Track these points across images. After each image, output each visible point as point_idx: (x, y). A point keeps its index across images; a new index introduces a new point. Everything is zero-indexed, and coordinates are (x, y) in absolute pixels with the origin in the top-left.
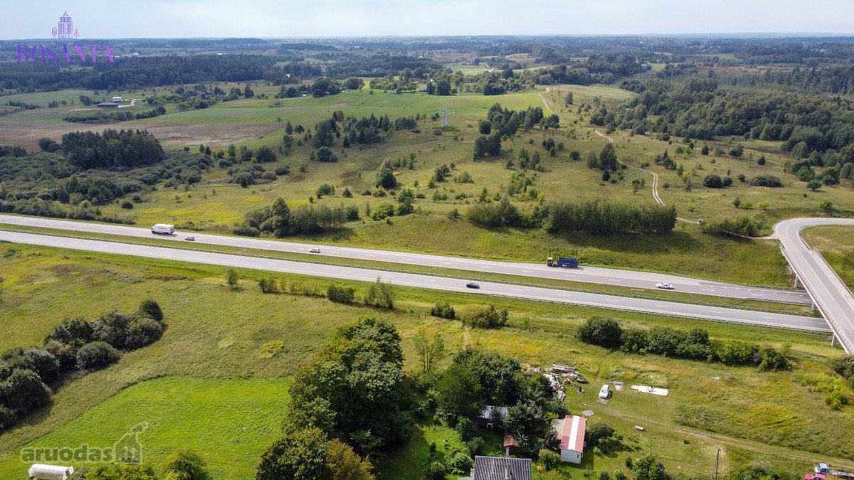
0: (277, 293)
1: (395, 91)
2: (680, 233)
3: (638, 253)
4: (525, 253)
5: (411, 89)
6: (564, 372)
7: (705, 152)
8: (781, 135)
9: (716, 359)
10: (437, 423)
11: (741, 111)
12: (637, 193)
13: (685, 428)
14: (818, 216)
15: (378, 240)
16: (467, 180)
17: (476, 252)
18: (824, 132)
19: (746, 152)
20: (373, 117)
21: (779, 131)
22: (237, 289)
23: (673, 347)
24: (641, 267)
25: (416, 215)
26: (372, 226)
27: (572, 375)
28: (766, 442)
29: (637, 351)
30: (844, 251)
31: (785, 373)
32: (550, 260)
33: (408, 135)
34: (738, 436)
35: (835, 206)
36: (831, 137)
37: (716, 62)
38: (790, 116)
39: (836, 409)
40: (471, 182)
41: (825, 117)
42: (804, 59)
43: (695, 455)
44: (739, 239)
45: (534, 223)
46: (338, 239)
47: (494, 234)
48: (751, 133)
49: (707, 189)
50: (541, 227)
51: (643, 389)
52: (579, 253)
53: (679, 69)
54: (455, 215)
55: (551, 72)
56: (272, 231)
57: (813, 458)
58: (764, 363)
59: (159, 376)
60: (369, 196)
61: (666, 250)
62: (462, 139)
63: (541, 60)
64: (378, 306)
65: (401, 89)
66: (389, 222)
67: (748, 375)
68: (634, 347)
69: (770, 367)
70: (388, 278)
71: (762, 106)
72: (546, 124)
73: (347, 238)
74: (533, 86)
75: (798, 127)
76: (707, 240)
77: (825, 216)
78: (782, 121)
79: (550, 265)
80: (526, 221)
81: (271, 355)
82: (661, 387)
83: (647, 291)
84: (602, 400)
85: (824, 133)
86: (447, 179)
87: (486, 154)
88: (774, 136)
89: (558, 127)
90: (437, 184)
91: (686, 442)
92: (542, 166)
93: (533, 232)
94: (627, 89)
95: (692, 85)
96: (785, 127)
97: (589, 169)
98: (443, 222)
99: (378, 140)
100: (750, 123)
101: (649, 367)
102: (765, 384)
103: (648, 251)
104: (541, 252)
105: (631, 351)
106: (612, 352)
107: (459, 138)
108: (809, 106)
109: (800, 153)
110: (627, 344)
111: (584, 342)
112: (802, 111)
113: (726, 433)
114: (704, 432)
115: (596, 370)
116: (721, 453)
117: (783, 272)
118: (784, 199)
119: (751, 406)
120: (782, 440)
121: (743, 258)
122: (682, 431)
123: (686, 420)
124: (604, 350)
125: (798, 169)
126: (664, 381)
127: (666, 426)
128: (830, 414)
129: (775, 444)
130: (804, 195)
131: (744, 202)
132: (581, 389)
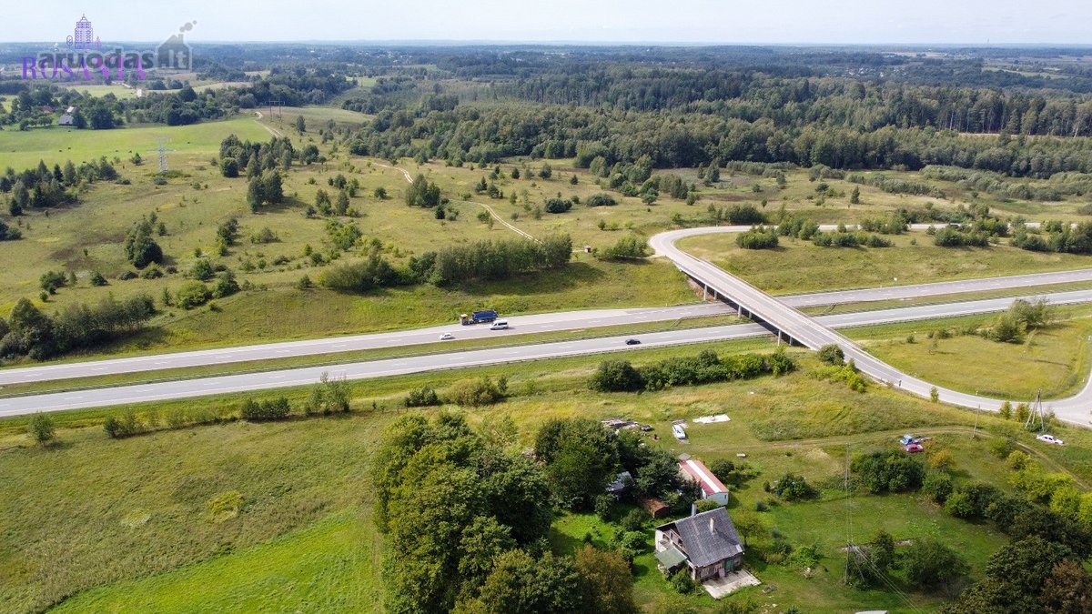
0: (144, 433)
1: (17, 126)
2: (577, 264)
3: (547, 292)
4: (423, 316)
5: (44, 122)
6: (624, 425)
7: (516, 175)
8: (566, 152)
9: (738, 377)
10: (559, 515)
11: (518, 128)
12: (493, 228)
13: (775, 443)
14: (674, 229)
15: (212, 335)
16: (268, 238)
17: (360, 326)
18: (607, 144)
19: (554, 173)
20: (43, 167)
21: (563, 148)
22: (58, 445)
23: (694, 375)
24: (558, 308)
25: (250, 293)
26: (190, 318)
27: (633, 426)
28: (845, 434)
29: (662, 387)
30: (727, 258)
31: (795, 373)
32: (464, 318)
33: (115, 188)
34: (822, 436)
35: (682, 218)
36: (614, 150)
37: (425, 74)
38: (569, 131)
39: (863, 391)
40: (277, 240)
41: (603, 129)
42: (515, 70)
43: (806, 464)
44: (634, 261)
45: (415, 277)
46: (146, 345)
47: (372, 299)
48: (534, 150)
49: (555, 216)
50: (425, 281)
51: (705, 420)
52: (486, 304)
53: (394, 83)
54: (306, 284)
55: (250, 91)
56: (25, 352)
57: (893, 435)
58: (776, 369)
59: (65, 598)
60: (135, 279)
61: (573, 285)
62: (206, 187)
63: (206, 76)
64: (327, 413)
65: (27, 123)
66: (213, 308)
67: (767, 381)
68: (659, 383)
69: (782, 372)
70: (337, 373)
71: (538, 121)
72: (308, 158)
73: (159, 342)
74: (237, 111)
75: (580, 142)
76: (605, 267)
78: (563, 137)
79: (465, 323)
80: (407, 276)
81: (233, 514)
82: (718, 414)
83: (588, 330)
84: (683, 441)
85: (608, 147)
86: (237, 240)
87: (264, 203)
88: (559, 153)
89: (324, 160)
90: (230, 249)
91: (789, 455)
92: (355, 210)
93: (419, 289)
94: (352, 109)
95: (431, 102)
96: (568, 143)
97: (408, 207)
98: (293, 296)
99: (71, 201)
100: (531, 141)
101: (692, 399)
102: (794, 387)
103: (555, 289)
104: (440, 311)
105: (657, 389)
106: (640, 393)
107: (202, 185)
108: (580, 119)
109: (602, 169)
110: (650, 382)
111: (605, 391)
112: (576, 125)
113: (810, 437)
114: (793, 441)
115: (649, 415)
116: (823, 454)
117: (688, 288)
118: (635, 216)
119: (804, 408)
120: (856, 428)
121: (648, 280)
122: (776, 446)
123: (770, 437)
124: (631, 395)
125: (616, 184)
126: (716, 408)
127: (760, 446)
128: (864, 397)
129: (853, 433)
130: (649, 210)
131: (609, 223)
132: (656, 436)
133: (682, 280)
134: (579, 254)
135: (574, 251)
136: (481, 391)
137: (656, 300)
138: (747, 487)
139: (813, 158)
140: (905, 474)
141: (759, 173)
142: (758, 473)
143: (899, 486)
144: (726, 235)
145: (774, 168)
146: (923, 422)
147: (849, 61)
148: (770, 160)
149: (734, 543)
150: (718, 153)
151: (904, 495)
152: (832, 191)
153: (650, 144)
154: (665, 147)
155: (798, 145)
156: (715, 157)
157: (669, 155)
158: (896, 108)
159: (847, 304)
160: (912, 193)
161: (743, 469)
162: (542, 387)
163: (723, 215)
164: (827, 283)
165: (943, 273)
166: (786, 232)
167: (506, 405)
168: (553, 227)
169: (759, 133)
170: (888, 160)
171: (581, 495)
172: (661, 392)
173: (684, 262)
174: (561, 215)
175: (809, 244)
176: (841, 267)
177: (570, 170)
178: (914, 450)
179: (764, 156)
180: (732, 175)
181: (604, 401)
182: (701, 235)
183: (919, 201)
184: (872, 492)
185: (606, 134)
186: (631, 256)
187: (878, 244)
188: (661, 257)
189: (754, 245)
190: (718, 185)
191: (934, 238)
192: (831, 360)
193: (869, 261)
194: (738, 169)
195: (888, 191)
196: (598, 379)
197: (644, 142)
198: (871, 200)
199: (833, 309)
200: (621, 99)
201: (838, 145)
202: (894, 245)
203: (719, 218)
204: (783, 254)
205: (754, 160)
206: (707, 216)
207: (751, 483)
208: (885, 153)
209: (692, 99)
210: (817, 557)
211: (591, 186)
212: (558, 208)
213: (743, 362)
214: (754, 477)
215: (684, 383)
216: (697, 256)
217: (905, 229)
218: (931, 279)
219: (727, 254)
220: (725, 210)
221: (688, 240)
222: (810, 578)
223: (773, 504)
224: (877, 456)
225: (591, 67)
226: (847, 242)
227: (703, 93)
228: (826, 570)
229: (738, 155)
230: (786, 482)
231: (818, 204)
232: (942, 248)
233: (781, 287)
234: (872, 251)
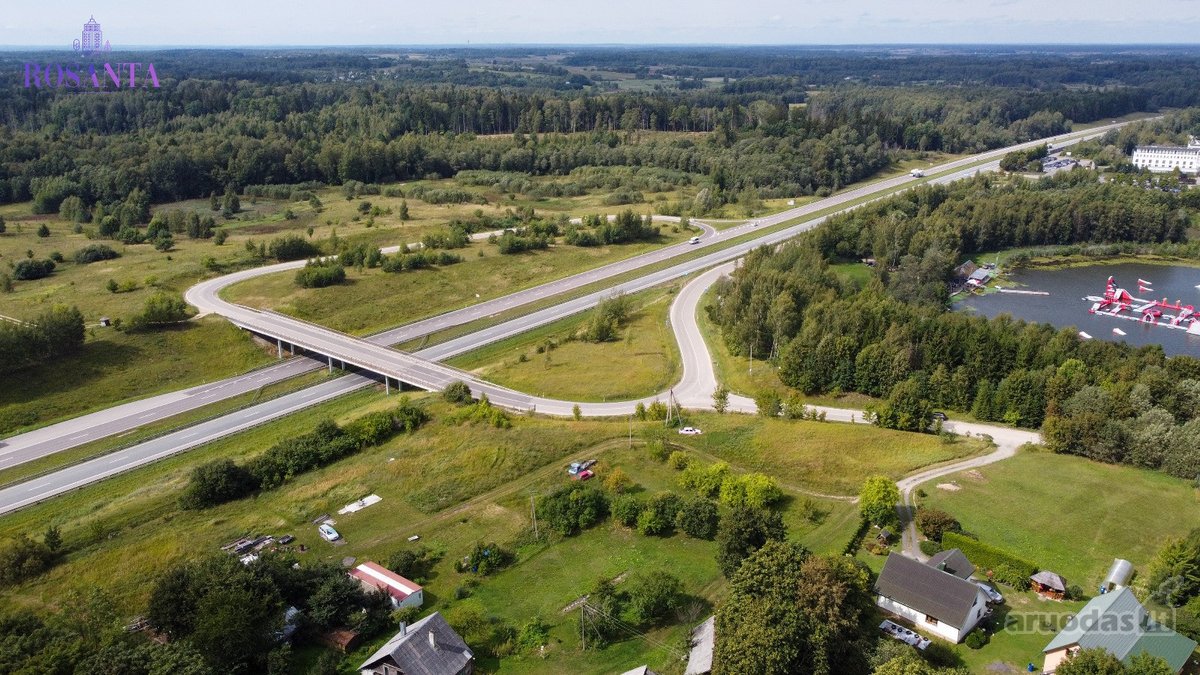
2: (89, 346)
3: (62, 390)
6: (255, 544)
8: (15, 195)
9: (369, 444)
13: (444, 512)
14: (210, 277)
18: (75, 179)
19: (10, 225)
21: (8, 189)
23: (317, 455)
27: (267, 542)
28: (512, 479)
29: (282, 481)
30: (291, 303)
31: (430, 423)
34: (489, 489)
35: (217, 262)
36: (88, 186)
38: (12, 167)
39: (509, 427)
41: (65, 161)
43: (487, 525)
44: (177, 327)
49: (35, 284)
51: (353, 508)
57: (559, 467)
58: (408, 425)
61: (98, 373)
67: (402, 441)
69: (415, 426)
75: (35, 180)
76: (138, 341)
77: (217, 276)
78: (5, 175)
82: (365, 496)
83: (141, 429)
84: (337, 542)
85: (78, 182)
91: (465, 521)
96: (15, 182)
101: (325, 486)
102: (436, 440)
103: (73, 384)
105: (277, 485)
106: (256, 496)
108: (26, 149)
109: (78, 213)
110: (266, 478)
111: (207, 506)
112: (21, 157)
113: (476, 494)
114: (462, 504)
115: (282, 523)
116: (499, 509)
117: (257, 349)
118: (154, 268)
119: (456, 462)
120: (520, 470)
121: (201, 347)
122: (445, 516)
123: (434, 506)
124: (246, 502)
125: (110, 230)
126: (360, 489)
127: (429, 521)
128: (512, 433)
129: (520, 476)
130: (169, 259)
131: (122, 282)
132: (302, 546)
133: (245, 339)
134: (96, 329)
135: (89, 326)
136: (23, 558)
137: (221, 371)
138: (436, 574)
139: (342, 174)
140: (592, 506)
141: (286, 197)
142: (442, 554)
143: (589, 521)
144: (278, 276)
145: (302, 189)
146: (581, 445)
147: (334, 65)
148: (292, 180)
149: (460, 651)
150: (229, 178)
151: (596, 528)
152: (377, 209)
153: (138, 175)
154: (160, 176)
155: (321, 160)
156: (227, 183)
157: (167, 185)
158: (407, 113)
159: (440, 332)
160: (456, 202)
161: (424, 554)
162: (113, 525)
163: (267, 252)
164: (410, 312)
165: (519, 281)
166: (349, 261)
167: (69, 567)
168: (39, 300)
169: (274, 149)
170: (420, 170)
171: (242, 661)
172: (283, 488)
173: (243, 317)
174: (44, 280)
175: (379, 271)
176: (420, 292)
177: (31, 219)
178: (586, 477)
179: (284, 177)
180: (254, 203)
181: (213, 521)
182: (249, 280)
183: (467, 210)
184: (566, 536)
185: (71, 166)
186: (170, 320)
187: (449, 261)
188: (209, 316)
189: (319, 283)
190: (241, 216)
191: (498, 247)
192: (460, 399)
193: (446, 281)
194: (259, 194)
195: (433, 203)
196: (195, 494)
197: (130, 173)
198: (421, 214)
199: (428, 340)
200: (72, 120)
201: (365, 157)
202: (464, 260)
203: (263, 256)
204: (354, 288)
205: (274, 182)
206: (248, 256)
207: (437, 567)
208: (415, 162)
209: (170, 115)
210: (545, 629)
211: (71, 239)
212: (36, 272)
213: (370, 425)
214: (439, 560)
215: (308, 468)
216: (255, 306)
217: (467, 241)
218: (508, 290)
219: (290, 297)
220: (268, 246)
221: (235, 288)
222: (547, 657)
223: (474, 584)
224: (558, 496)
225: (11, 80)
226: (417, 264)
227: (182, 108)
228: (560, 642)
229: (255, 177)
230: (479, 556)
231: (369, 226)
232: (510, 256)
233: (363, 326)
234: (445, 269)
